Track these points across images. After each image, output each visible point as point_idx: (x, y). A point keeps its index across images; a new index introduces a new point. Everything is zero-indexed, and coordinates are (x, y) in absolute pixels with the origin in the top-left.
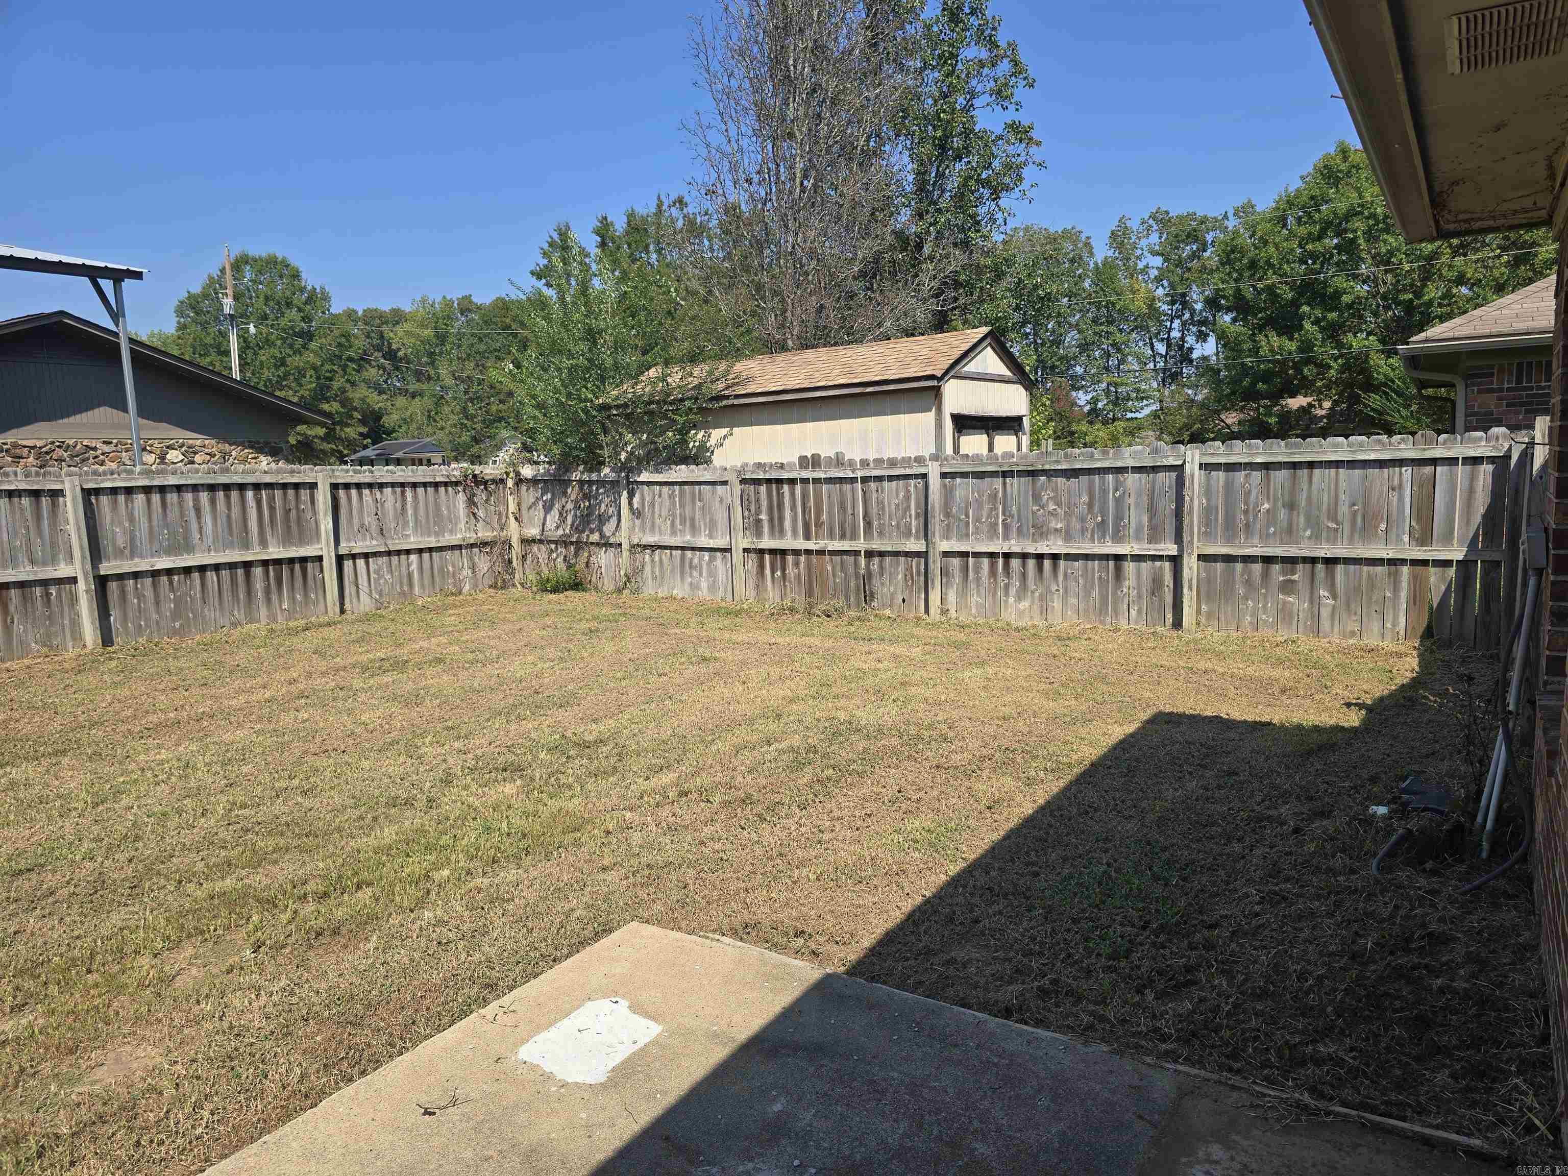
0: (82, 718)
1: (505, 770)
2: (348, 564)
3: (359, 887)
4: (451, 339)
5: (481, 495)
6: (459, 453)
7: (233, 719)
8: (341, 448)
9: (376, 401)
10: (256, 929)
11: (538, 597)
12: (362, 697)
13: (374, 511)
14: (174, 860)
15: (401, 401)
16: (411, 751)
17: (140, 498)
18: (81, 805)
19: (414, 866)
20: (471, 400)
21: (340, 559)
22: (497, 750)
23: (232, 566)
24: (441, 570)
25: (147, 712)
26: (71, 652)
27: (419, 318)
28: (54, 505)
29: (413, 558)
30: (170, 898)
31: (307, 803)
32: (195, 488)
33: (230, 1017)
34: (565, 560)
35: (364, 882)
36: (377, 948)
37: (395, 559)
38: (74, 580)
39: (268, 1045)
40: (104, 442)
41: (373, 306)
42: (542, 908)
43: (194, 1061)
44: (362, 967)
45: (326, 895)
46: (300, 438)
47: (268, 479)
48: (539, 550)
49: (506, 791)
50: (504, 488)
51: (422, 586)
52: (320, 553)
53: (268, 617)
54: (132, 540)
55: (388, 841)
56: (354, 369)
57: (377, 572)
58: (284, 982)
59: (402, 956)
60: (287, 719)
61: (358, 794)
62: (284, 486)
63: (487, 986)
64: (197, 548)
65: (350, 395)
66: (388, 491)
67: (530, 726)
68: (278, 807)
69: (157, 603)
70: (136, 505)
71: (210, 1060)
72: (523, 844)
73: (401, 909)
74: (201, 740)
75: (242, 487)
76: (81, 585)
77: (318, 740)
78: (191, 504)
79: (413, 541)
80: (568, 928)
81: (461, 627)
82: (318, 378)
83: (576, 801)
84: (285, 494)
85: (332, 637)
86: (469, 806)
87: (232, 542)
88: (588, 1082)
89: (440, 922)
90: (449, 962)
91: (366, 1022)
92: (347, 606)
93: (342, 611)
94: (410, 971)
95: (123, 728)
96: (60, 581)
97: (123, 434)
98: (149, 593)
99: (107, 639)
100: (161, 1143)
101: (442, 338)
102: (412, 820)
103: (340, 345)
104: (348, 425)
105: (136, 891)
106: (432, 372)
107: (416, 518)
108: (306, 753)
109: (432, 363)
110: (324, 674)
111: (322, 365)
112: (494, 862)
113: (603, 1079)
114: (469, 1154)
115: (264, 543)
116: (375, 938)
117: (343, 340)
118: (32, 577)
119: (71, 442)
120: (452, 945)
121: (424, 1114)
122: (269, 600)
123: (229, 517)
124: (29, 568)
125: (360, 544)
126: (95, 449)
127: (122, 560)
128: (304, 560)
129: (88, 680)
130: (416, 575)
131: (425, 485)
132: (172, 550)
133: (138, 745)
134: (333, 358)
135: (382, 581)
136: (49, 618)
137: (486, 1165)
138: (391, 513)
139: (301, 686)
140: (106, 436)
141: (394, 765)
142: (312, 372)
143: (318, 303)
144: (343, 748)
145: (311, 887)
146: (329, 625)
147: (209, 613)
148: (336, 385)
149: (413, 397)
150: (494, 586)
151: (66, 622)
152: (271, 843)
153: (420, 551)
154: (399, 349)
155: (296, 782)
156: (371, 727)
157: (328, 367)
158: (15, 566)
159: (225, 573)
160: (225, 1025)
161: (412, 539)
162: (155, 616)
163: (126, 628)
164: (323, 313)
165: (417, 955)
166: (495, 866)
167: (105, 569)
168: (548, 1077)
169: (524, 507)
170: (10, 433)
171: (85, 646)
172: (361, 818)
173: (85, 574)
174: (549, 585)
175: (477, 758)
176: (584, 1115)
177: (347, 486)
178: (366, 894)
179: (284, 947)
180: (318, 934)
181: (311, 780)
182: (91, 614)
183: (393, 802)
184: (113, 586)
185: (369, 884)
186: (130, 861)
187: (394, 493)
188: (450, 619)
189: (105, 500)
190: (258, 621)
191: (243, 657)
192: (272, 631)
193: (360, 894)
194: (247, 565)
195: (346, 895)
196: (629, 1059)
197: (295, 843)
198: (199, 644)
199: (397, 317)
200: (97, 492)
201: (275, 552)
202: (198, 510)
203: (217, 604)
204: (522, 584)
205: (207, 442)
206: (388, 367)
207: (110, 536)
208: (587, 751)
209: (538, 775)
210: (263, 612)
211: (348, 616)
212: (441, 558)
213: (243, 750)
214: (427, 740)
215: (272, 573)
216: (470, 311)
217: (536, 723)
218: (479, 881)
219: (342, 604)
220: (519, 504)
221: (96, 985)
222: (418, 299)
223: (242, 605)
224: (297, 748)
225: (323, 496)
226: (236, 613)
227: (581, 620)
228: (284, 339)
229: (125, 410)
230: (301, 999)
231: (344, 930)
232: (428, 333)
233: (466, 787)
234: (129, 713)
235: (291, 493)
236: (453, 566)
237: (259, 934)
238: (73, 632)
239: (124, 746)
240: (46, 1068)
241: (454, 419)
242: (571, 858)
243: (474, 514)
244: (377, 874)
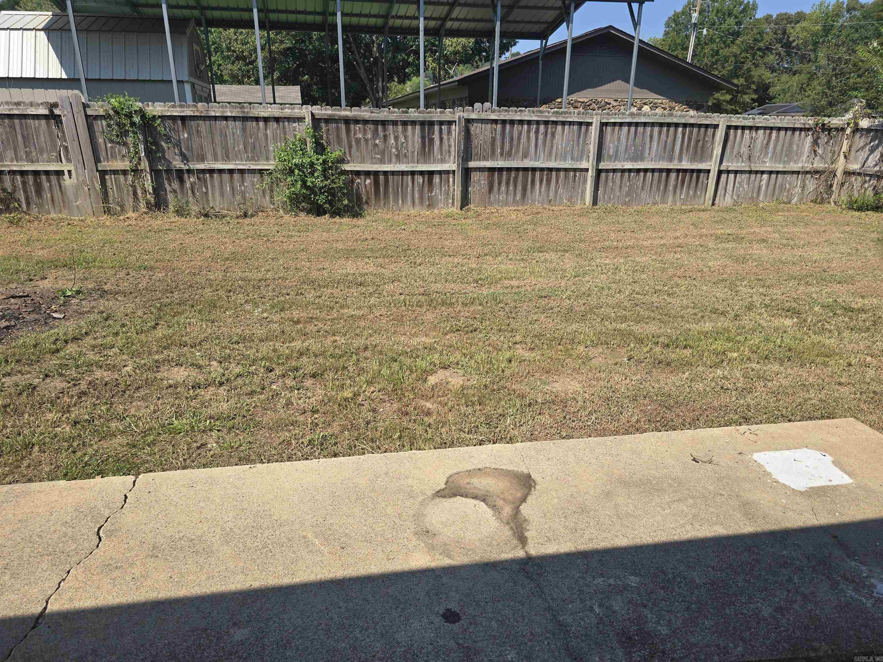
0: (577, 237)
1: (789, 311)
2: (724, 176)
3: (685, 347)
4: (835, 31)
5: (824, 138)
6: (816, 112)
7: (642, 251)
8: (737, 108)
9: (768, 76)
10: (631, 350)
11: (844, 212)
12: (712, 253)
13: (748, 145)
14: (602, 309)
15: (785, 77)
16: (733, 287)
17: (625, 129)
18: (569, 276)
19: (718, 346)
20: (836, 75)
21: (720, 172)
22: (786, 299)
23: (661, 170)
24: (781, 186)
25: (605, 240)
26: (578, 207)
27: (814, 17)
28: (587, 130)
29: (765, 176)
30: (597, 324)
31: (669, 300)
32: (653, 124)
33: (612, 383)
34: (874, 189)
35: (689, 345)
36: (687, 379)
37: (753, 176)
38: (587, 170)
39: (626, 401)
40: (615, 100)
41: (783, 11)
42: (790, 391)
43: (593, 395)
44: (677, 384)
45: (668, 346)
46: (715, 101)
47: (692, 121)
48: (856, 180)
49: (785, 322)
50: (843, 135)
51: (766, 195)
52: (709, 168)
53: (672, 202)
54: (617, 151)
55: (706, 329)
56: (760, 56)
57: (740, 183)
58: (639, 377)
59: (700, 386)
60: (670, 257)
61: (697, 302)
62: (700, 126)
63: (744, 418)
64: (646, 159)
65: (753, 73)
66: (761, 132)
67: (813, 290)
68: (654, 299)
69: (621, 187)
70: (623, 133)
71: (600, 397)
72: (789, 354)
73: (705, 364)
74: (626, 258)
75: (677, 125)
76: (590, 173)
77: (682, 270)
78: (649, 134)
79: (768, 166)
80: (804, 407)
81: (784, 224)
82: (736, 63)
83: (832, 340)
84: (699, 131)
85: (704, 217)
86: (759, 325)
87: (664, 157)
88: (793, 487)
89: (725, 377)
90: (725, 399)
91: (674, 409)
92: (717, 202)
93: (713, 204)
94: (703, 394)
95: (593, 245)
96: (581, 170)
97: (623, 96)
98: (618, 181)
99: (595, 202)
100: (573, 421)
101: (827, 30)
102: (722, 323)
103: (755, 40)
104: (745, 93)
105: (583, 318)
106: (813, 56)
107: (774, 151)
108: (675, 275)
109: (814, 50)
110: (694, 237)
111: (740, 54)
112: (766, 358)
113: (803, 490)
114: (711, 488)
115: (680, 160)
116: (687, 374)
117: (759, 36)
118: (570, 167)
119: (600, 100)
120: (729, 391)
121: (693, 460)
122: (675, 192)
123: (666, 142)
124: (570, 162)
125: (735, 164)
126: (609, 104)
127: (610, 161)
128: (699, 171)
129: (583, 221)
130: (764, 188)
131: (786, 129)
132: (634, 159)
133: (598, 254)
134: (749, 49)
135: (741, 189)
136: (573, 188)
137: (719, 497)
138: (759, 146)
139: (680, 241)
140: (615, 97)
141: (721, 292)
142: (733, 59)
143: (748, 12)
144: (694, 277)
145: (661, 340)
146: (703, 211)
147: (643, 195)
148: (745, 67)
149: (794, 74)
150: (814, 201)
151: (580, 191)
152: (647, 313)
153: (771, 173)
154: (794, 41)
155: (666, 288)
156: (712, 270)
157: (743, 55)
158: (565, 160)
159: (656, 174)
160: (609, 386)
161: (768, 165)
162: (618, 194)
163: (604, 197)
164: (751, 18)
165: (708, 389)
166: (766, 361)
167: (603, 166)
168: (768, 474)
169: (854, 149)
170: (575, 94)
171: (585, 204)
172: (695, 314)
173: (593, 167)
174: (855, 206)
175: (772, 300)
176: (784, 501)
177: (736, 128)
178: (687, 352)
179: (641, 362)
180: (660, 362)
181: (674, 289)
182: (591, 188)
183: (715, 311)
184: (603, 175)
185: (691, 347)
186: (584, 304)
187: (765, 133)
188: (779, 217)
189: (609, 128)
190: (667, 203)
191: (655, 220)
192: (672, 209)
193: (685, 351)
194: (669, 171)
195: (678, 349)
196: (823, 487)
197: (658, 317)
198: (635, 211)
199: (800, 17)
200: (606, 124)
201: (686, 165)
202: (651, 137)
203: (648, 190)
204: (835, 203)
205: (664, 101)
206: (783, 53)
207: (607, 149)
208: (850, 313)
209: (810, 320)
210: (670, 198)
211: (716, 207)
212: (783, 179)
213: (644, 266)
214: (743, 283)
215: (680, 177)
216: (854, 9)
217: (818, 289)
218: (754, 365)
219: (714, 200)
220: (850, 147)
221: (561, 351)
222: (817, 3)
223: (660, 194)
224: (670, 272)
225: (720, 133)
226: (656, 197)
227: (873, 232)
228: (721, 38)
229: (628, 82)
230: (645, 387)
231: (673, 365)
232: (819, 27)
233: (760, 314)
234: (597, 239)
235: (703, 130)
236: (790, 184)
237: (632, 353)
238: (582, 196)
239: (592, 253)
240: (537, 375)
241: (819, 88)
242: (818, 371)
243: (815, 151)
244: (697, 343)
